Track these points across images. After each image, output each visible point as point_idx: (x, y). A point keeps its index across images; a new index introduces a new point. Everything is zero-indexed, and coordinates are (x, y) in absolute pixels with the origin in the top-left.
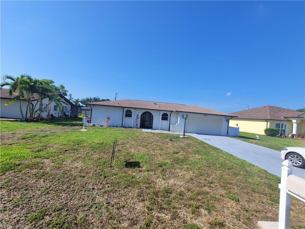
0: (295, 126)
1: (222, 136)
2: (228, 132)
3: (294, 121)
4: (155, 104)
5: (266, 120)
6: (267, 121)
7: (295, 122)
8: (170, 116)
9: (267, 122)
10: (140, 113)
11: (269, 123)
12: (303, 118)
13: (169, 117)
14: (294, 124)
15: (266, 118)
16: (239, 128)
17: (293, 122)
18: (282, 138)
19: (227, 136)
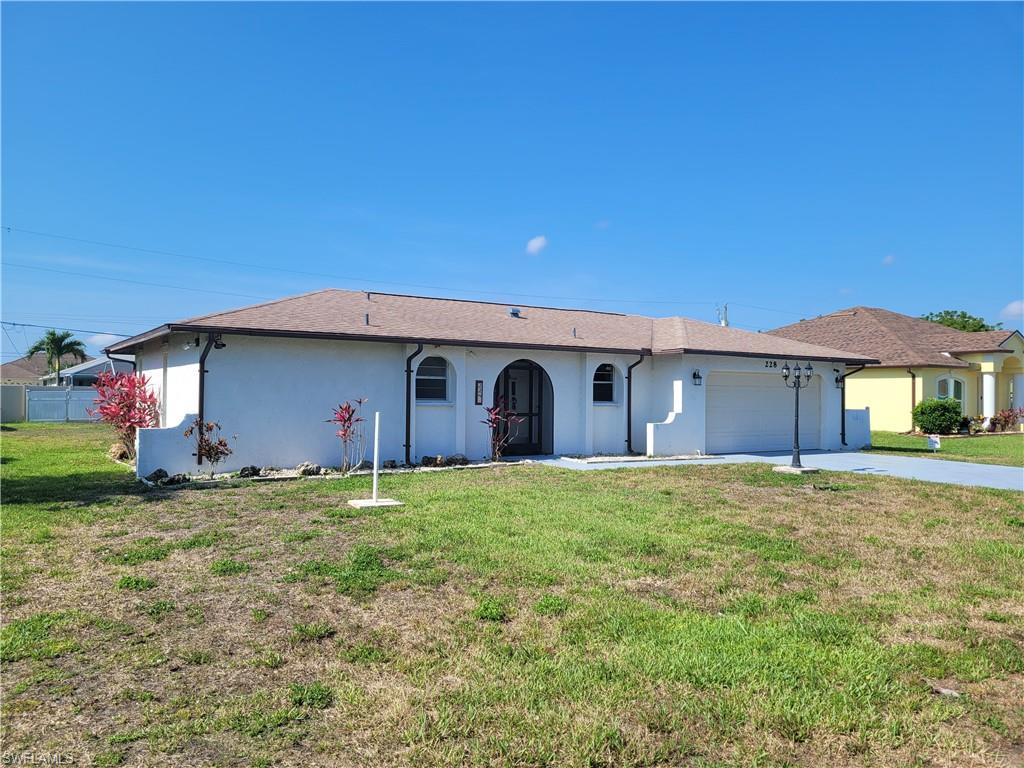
0: (989, 383)
1: (829, 451)
2: (843, 434)
3: (987, 366)
4: (515, 314)
5: (911, 370)
6: (914, 372)
7: (991, 369)
8: (629, 378)
9: (914, 377)
10: (490, 371)
11: (919, 381)
12: (1012, 352)
13: (626, 381)
14: (985, 377)
15: (907, 361)
16: (867, 408)
17: (983, 370)
18: (972, 436)
19: (841, 451)
